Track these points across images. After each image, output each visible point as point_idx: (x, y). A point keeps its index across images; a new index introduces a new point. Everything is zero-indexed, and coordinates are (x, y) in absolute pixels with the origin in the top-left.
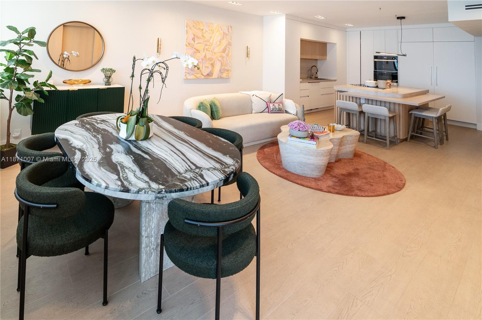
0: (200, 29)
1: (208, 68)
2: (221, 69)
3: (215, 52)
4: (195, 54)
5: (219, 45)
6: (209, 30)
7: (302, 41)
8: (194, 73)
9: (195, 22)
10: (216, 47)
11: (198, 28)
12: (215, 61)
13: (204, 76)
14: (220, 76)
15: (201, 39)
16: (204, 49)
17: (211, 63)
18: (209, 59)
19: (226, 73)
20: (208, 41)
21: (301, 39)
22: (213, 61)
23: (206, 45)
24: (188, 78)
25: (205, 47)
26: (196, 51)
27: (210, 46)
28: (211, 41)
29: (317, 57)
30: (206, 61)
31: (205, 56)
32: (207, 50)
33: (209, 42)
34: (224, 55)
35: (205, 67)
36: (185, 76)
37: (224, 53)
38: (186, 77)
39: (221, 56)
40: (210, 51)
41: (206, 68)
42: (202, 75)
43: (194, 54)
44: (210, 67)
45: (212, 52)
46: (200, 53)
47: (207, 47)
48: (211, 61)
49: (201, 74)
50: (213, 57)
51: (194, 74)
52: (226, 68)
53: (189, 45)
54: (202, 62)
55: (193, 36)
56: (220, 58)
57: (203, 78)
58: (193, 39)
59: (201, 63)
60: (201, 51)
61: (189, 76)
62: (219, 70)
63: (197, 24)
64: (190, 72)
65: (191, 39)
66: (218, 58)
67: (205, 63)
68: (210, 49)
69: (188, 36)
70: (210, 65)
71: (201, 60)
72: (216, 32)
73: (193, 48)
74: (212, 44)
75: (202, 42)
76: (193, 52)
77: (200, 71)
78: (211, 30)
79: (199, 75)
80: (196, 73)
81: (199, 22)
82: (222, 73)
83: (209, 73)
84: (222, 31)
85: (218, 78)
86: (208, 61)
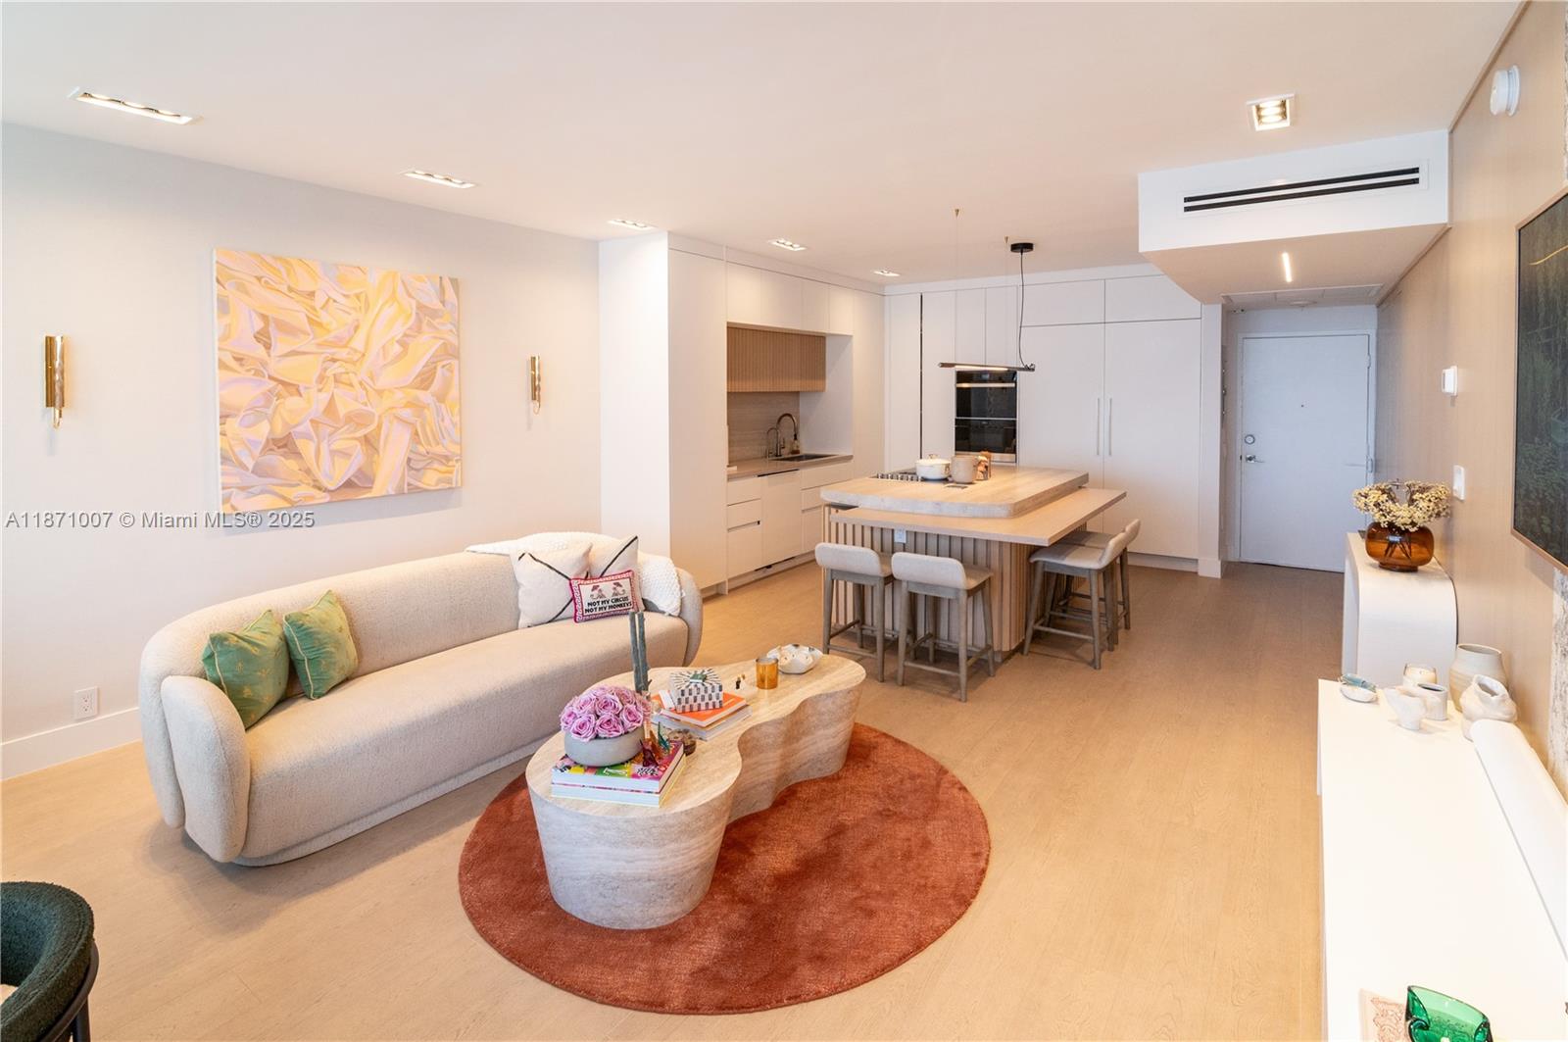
0: (299, 293)
1: (345, 454)
2: (412, 456)
3: (378, 386)
4: (275, 402)
5: (398, 357)
6: (346, 296)
7: (734, 331)
8: (277, 485)
9: (269, 259)
10: (384, 366)
11: (284, 289)
12: (379, 427)
13: (326, 490)
14: (409, 485)
15: (309, 335)
16: (321, 379)
17: (360, 434)
18: (350, 419)
19: (435, 470)
20: (341, 342)
21: (728, 323)
22: (373, 427)
23: (334, 361)
24: (242, 510)
25: (325, 370)
26: (280, 386)
27: (354, 363)
28: (358, 343)
29: (795, 386)
30: (337, 429)
31: (330, 408)
32: (336, 381)
33: (345, 346)
34: (425, 396)
35: (333, 453)
36: (226, 501)
37: (426, 388)
38: (233, 507)
39: (409, 404)
40: (357, 386)
41: (336, 458)
42: (320, 489)
43: (269, 401)
44: (358, 450)
45: (365, 389)
46: (300, 395)
47: (335, 369)
48: (360, 425)
49: (315, 486)
50: (369, 408)
51: (277, 489)
52: (439, 450)
53: (242, 365)
54: (316, 431)
56: (406, 413)
57: (326, 500)
58: (263, 338)
59: (310, 438)
60: (306, 388)
61: (247, 497)
62: (406, 459)
63: (279, 270)
64: (255, 480)
65: (252, 335)
66: (394, 411)
67: (330, 435)
68: (356, 374)
69: (230, 325)
70: (358, 444)
71: (306, 426)
72: (381, 302)
73: (264, 377)
74: (364, 355)
75: (313, 348)
76: (264, 394)
77: (308, 471)
78: (358, 296)
79: (305, 490)
80: (282, 485)
81: (287, 262)
82: (418, 470)
83: (353, 479)
84: (413, 298)
85: (400, 493)
86: (346, 428)
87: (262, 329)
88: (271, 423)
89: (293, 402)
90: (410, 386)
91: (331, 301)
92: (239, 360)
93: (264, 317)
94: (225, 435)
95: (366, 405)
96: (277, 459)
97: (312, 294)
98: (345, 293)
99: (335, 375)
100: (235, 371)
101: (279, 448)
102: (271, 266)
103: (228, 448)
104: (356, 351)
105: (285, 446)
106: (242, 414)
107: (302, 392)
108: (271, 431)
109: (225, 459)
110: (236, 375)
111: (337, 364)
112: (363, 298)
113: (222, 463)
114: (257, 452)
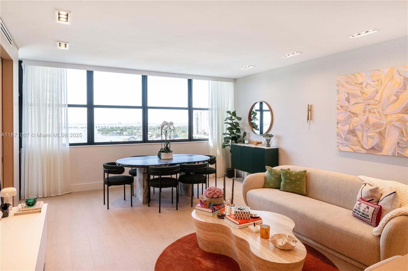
0: (358, 84)
1: (372, 137)
2: (400, 141)
3: (386, 113)
4: (350, 119)
5: (394, 102)
6: (374, 82)
9: (350, 76)
10: (388, 105)
11: (354, 83)
12: (385, 128)
13: (365, 149)
14: (398, 153)
15: (360, 97)
16: (364, 111)
18: (374, 125)
22: (383, 128)
23: (369, 105)
24: (341, 150)
25: (366, 108)
26: (352, 114)
27: (376, 105)
28: (378, 97)
31: (367, 121)
32: (369, 112)
33: (373, 99)
35: (368, 136)
36: (338, 146)
38: (339, 149)
39: (399, 120)
40: (377, 113)
41: (369, 138)
42: (363, 148)
43: (349, 119)
44: (377, 136)
45: (380, 114)
46: (358, 117)
47: (369, 107)
48: (377, 128)
49: (361, 147)
50: (381, 121)
51: (350, 146)
53: (342, 108)
54: (362, 129)
55: (347, 96)
56: (397, 124)
57: (365, 152)
58: (348, 100)
59: (360, 130)
60: (360, 114)
61: (343, 147)
62: (397, 142)
63: (352, 78)
64: (344, 142)
65: (345, 99)
66: (392, 123)
67: (367, 130)
68: (376, 109)
69: (339, 97)
70: (377, 134)
71: (359, 127)
72: (387, 81)
73: (348, 111)
74: (380, 102)
75: (362, 101)
76: (348, 116)
77: (359, 142)
78: (378, 81)
79: (358, 148)
80: (352, 145)
81: (354, 75)
82: (403, 148)
83: (374, 147)
84: (402, 76)
85: (394, 156)
86: (373, 128)
87: (348, 97)
88: (349, 125)
89: (356, 119)
90: (399, 113)
91: (368, 84)
92: (342, 107)
93: (348, 93)
94: (338, 128)
95: (380, 120)
96: (350, 136)
97: (362, 83)
98: (373, 81)
99: (369, 110)
100: (341, 110)
101: (351, 133)
102: (350, 77)
103: (338, 131)
104: (377, 101)
105: (353, 133)
106: (342, 122)
107: (358, 116)
108: (349, 128)
109: (338, 135)
110: (341, 111)
111: (370, 105)
112: (380, 81)
113: (337, 136)
114: (345, 134)
